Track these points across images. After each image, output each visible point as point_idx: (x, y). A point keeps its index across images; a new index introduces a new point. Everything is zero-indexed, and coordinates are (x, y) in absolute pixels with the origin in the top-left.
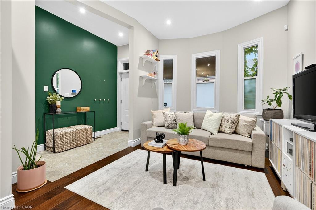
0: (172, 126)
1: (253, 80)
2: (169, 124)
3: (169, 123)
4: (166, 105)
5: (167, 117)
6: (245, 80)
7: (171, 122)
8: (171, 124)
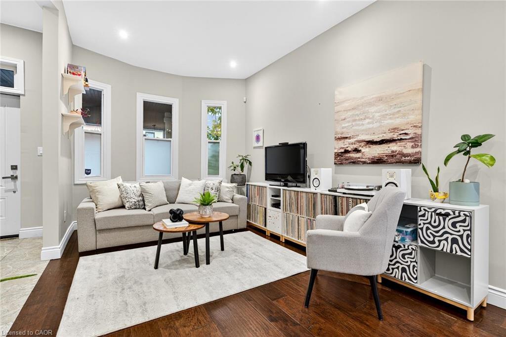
0: (139, 204)
1: (216, 144)
2: (135, 202)
3: (134, 200)
4: (90, 173)
5: (128, 192)
6: (209, 142)
7: (136, 198)
8: (138, 201)
